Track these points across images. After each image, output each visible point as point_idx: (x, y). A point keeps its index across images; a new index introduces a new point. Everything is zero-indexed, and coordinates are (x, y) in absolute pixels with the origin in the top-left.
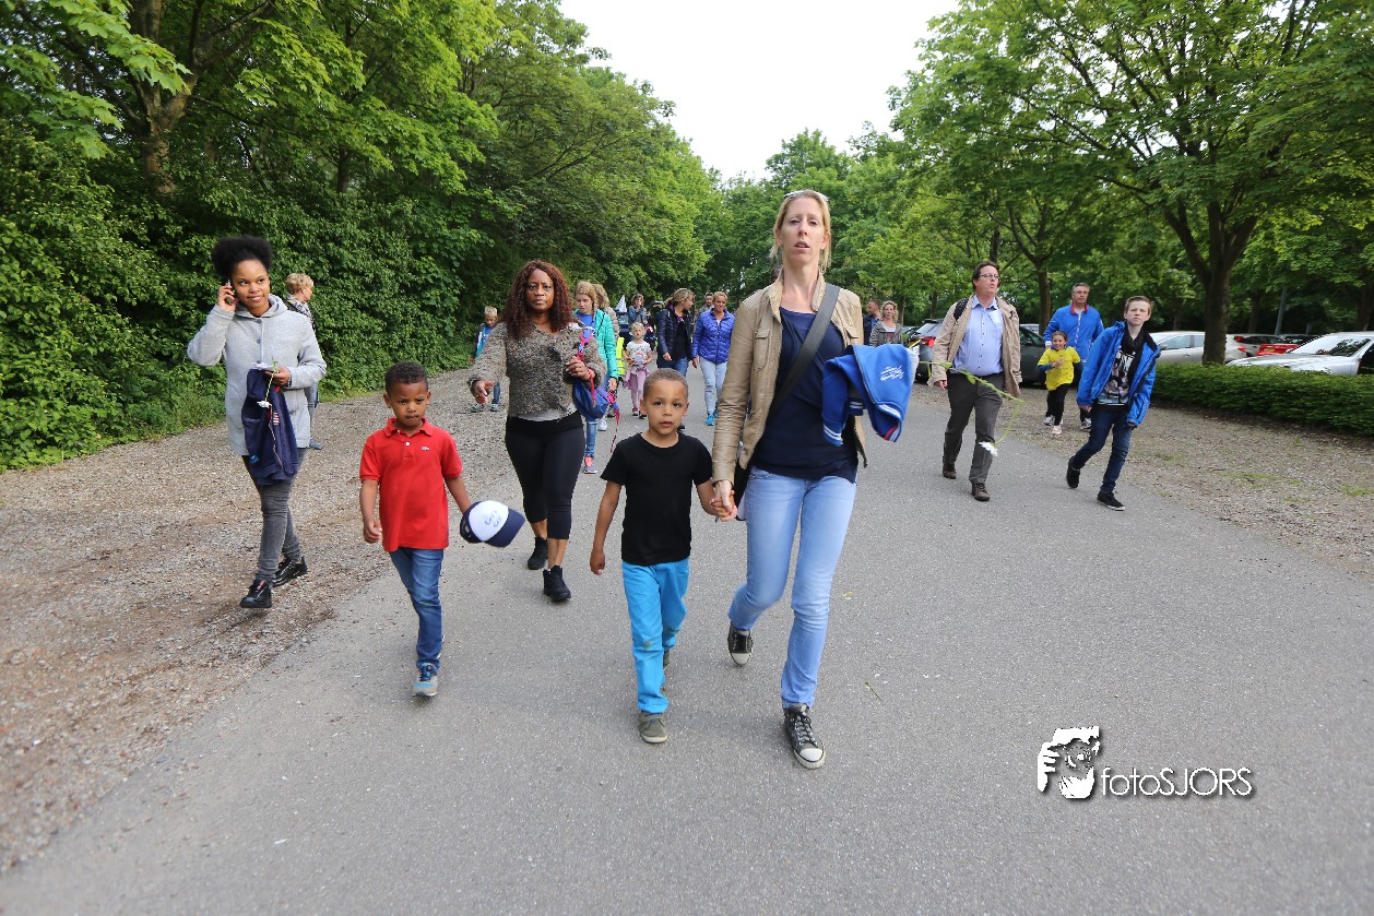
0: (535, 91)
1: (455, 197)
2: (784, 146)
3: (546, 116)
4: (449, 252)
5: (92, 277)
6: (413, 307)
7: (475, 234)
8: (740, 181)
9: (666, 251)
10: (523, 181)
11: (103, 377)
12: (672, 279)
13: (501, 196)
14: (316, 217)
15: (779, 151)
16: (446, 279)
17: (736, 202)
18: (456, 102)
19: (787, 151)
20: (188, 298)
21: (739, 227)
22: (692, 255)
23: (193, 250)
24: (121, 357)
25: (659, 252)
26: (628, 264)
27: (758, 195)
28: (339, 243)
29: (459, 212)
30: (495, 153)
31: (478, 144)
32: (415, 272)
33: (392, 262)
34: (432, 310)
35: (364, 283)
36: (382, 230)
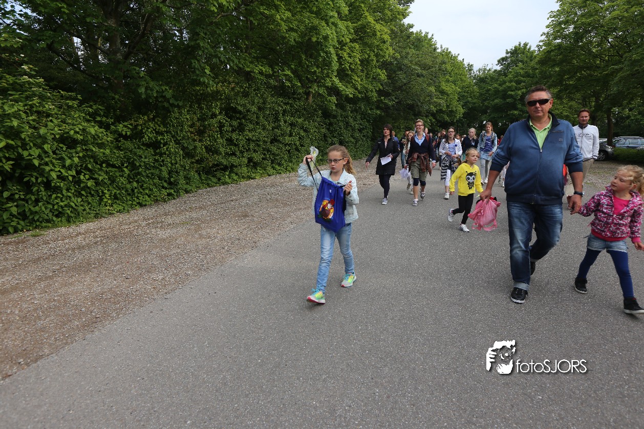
2: (507, 53)
4: (370, 118)
8: (485, 69)
9: (444, 109)
12: (447, 121)
13: (387, 99)
15: (504, 55)
19: (509, 55)
22: (456, 110)
25: (441, 110)
30: (384, 85)
31: (381, 84)
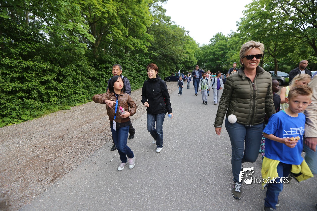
0: (161, 32)
1: (146, 53)
2: (214, 36)
3: (163, 36)
5: (85, 73)
6: (139, 74)
7: (150, 60)
8: (204, 45)
10: (159, 49)
11: (88, 90)
13: (155, 52)
14: (121, 59)
16: (145, 69)
17: (203, 49)
18: (146, 35)
20: (100, 76)
21: (204, 54)
23: (101, 67)
24: (90, 86)
25: (187, 61)
26: (181, 64)
27: (208, 47)
28: (125, 64)
29: (147, 56)
30: (153, 44)
31: (150, 43)
32: (139, 68)
33: (135, 67)
34: (142, 75)
35: (129, 71)
36: (133, 61)
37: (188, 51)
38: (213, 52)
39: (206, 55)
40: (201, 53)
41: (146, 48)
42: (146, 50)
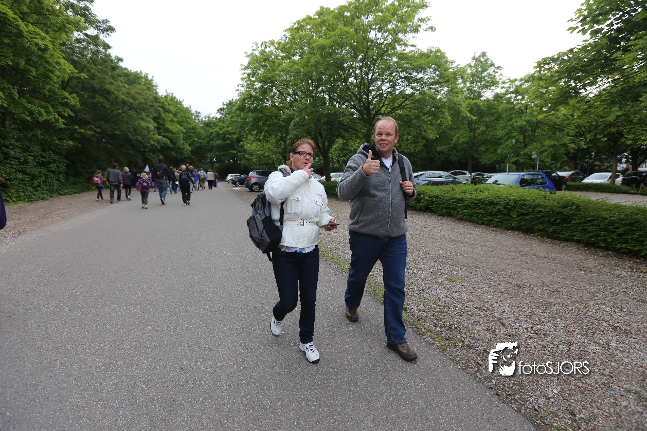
0: (96, 89)
1: (61, 129)
2: (224, 105)
4: (59, 149)
6: (44, 170)
7: (71, 143)
8: (209, 117)
10: (93, 123)
16: (59, 160)
17: (206, 126)
18: (60, 93)
21: (207, 136)
22: (183, 148)
25: (167, 147)
27: (214, 123)
28: (7, 147)
29: (63, 134)
32: (43, 157)
33: (32, 154)
34: (53, 172)
35: (19, 162)
36: (27, 142)
37: (168, 127)
38: (222, 134)
39: (210, 138)
40: (199, 133)
41: (60, 119)
42: (61, 124)
